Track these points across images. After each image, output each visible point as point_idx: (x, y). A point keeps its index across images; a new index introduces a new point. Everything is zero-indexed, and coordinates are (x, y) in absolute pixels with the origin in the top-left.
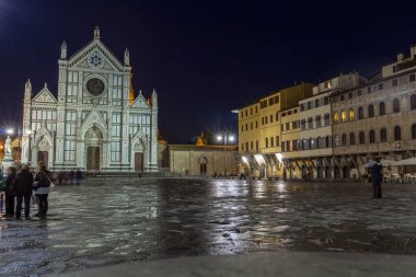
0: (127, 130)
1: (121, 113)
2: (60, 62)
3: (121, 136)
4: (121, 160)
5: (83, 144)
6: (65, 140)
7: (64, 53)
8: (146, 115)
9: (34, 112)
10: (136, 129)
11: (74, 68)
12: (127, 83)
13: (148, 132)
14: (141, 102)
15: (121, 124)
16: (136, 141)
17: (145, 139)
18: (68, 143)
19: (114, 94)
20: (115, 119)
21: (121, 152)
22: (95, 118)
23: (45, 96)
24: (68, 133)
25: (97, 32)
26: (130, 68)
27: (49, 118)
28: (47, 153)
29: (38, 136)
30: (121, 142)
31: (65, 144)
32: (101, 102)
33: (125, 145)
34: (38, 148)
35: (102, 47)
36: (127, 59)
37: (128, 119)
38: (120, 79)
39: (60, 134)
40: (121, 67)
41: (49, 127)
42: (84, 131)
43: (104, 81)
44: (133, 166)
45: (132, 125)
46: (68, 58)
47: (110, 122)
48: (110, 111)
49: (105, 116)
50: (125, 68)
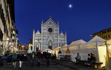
0: (59, 42)
1: (57, 37)
2: (41, 24)
3: (57, 43)
5: (47, 46)
6: (43, 44)
7: (42, 22)
9: (35, 37)
10: (61, 41)
11: (45, 25)
12: (58, 29)
13: (64, 42)
14: (62, 34)
15: (57, 40)
16: (61, 44)
17: (63, 44)
18: (44, 45)
19: (55, 32)
20: (56, 39)
22: (50, 38)
23: (38, 33)
24: (44, 42)
25: (50, 16)
26: (59, 25)
27: (39, 38)
28: (39, 48)
29: (36, 43)
30: (57, 45)
31: (43, 45)
32: (52, 34)
34: (36, 46)
35: (52, 20)
36: (58, 23)
37: (59, 38)
41: (39, 41)
42: (48, 42)
43: (53, 29)
45: (60, 40)
47: (54, 39)
48: (54, 36)
49: (53, 38)
50: (58, 25)
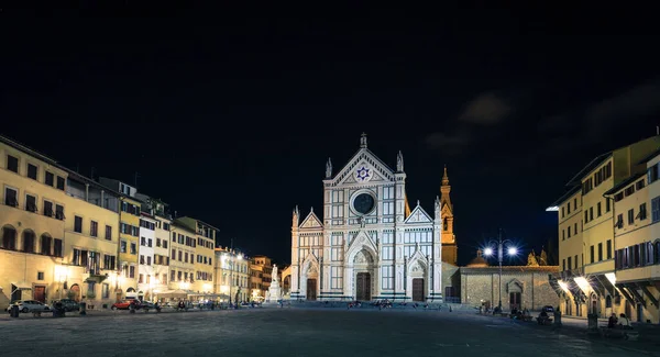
0: (401, 252)
1: (394, 232)
2: (325, 182)
3: (394, 260)
4: (394, 289)
5: (351, 270)
6: (332, 266)
7: (329, 173)
8: (426, 230)
9: (302, 239)
10: (413, 249)
11: (339, 186)
12: (401, 194)
13: (430, 253)
14: (419, 215)
15: (394, 245)
16: (412, 264)
17: (425, 261)
18: (335, 269)
19: (383, 209)
20: (387, 239)
21: (394, 277)
22: (363, 240)
23: (312, 220)
24: (335, 258)
25: (364, 140)
26: (404, 176)
27: (316, 244)
28: (315, 280)
30: (394, 266)
31: (332, 271)
32: (370, 221)
33: (400, 270)
34: (306, 276)
35: (369, 156)
36: (400, 166)
37: (403, 237)
38: (392, 189)
39: (327, 259)
40: (392, 176)
41: (316, 254)
42: (352, 255)
43: (374, 196)
44: (410, 294)
45: (408, 245)
46: (332, 177)
47: (381, 243)
48: (380, 230)
49: (375, 236)
50: (397, 176)
